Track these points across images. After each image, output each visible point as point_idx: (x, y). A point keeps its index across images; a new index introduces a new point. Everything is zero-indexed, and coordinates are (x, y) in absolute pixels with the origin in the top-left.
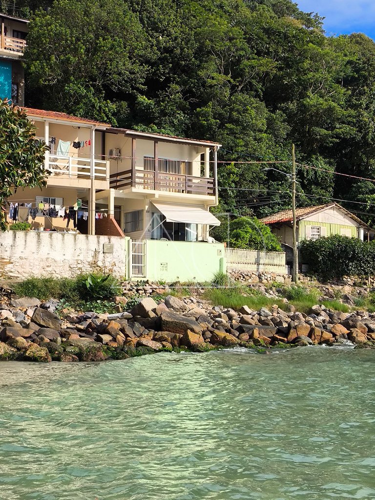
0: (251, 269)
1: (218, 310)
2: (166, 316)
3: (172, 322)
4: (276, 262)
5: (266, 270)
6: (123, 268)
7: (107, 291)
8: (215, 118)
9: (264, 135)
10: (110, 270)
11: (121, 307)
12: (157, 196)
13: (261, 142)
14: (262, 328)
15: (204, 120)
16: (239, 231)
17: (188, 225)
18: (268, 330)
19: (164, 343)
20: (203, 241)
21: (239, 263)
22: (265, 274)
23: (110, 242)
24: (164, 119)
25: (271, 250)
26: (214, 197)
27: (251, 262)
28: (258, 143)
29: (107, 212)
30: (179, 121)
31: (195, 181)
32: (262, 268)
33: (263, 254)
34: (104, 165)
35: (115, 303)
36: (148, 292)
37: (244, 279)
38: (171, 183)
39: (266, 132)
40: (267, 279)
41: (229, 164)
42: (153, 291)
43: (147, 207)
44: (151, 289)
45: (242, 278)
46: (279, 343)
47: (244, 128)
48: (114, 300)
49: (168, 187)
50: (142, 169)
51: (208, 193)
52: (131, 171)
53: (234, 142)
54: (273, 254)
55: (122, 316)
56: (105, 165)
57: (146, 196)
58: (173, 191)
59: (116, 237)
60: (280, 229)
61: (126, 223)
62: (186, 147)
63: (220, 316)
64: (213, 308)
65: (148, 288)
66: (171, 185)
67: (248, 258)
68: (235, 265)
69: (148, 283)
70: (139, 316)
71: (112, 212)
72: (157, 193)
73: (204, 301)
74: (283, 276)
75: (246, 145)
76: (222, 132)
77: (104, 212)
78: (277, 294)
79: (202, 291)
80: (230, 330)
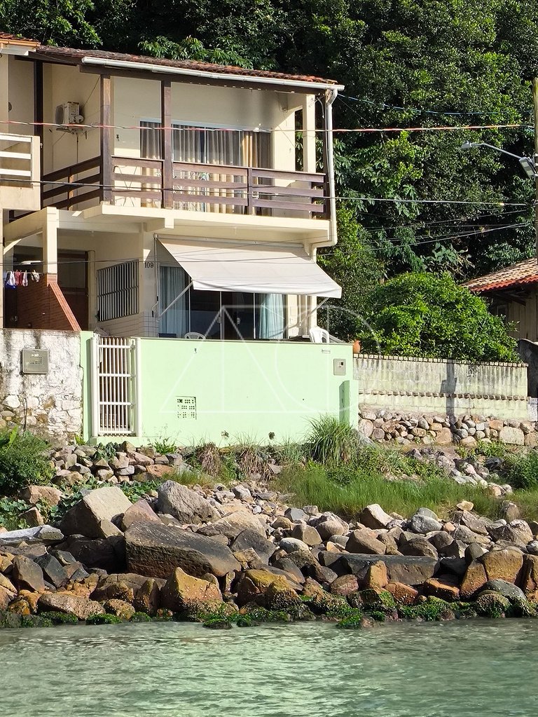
0: (430, 410)
1: (300, 517)
2: (137, 535)
3: (153, 550)
4: (501, 388)
5: (473, 412)
6: (76, 414)
7: (7, 472)
8: (354, 16)
9: (491, 56)
10: (42, 418)
11: (43, 513)
12: (169, 224)
13: (480, 75)
14: (399, 561)
15: (326, 22)
16: (394, 310)
17: (260, 298)
18: (414, 568)
19: (114, 603)
20: (299, 339)
21: (395, 394)
22: (470, 422)
23: (38, 346)
24: (220, 21)
25: (484, 359)
26: (327, 222)
27: (431, 390)
28: (474, 76)
29: (41, 268)
30: (260, 26)
31: (280, 182)
32: (460, 408)
33: (462, 369)
34: (26, 146)
35: (28, 503)
36: (124, 472)
37: (411, 436)
38: (217, 190)
39: (495, 48)
40: (475, 436)
41: (394, 135)
42: (137, 471)
43: (146, 253)
44: (133, 464)
45: (404, 433)
46: (429, 600)
47: (433, 40)
48: (25, 495)
49: (206, 200)
50: (136, 153)
51: (313, 214)
52: (98, 161)
53: (405, 79)
54: (493, 368)
55: (36, 536)
56: (27, 148)
57: (143, 224)
58: (220, 211)
59: (55, 332)
60: (524, 303)
61: (102, 295)
62: (255, 94)
63: (297, 533)
64: (288, 512)
65: (124, 462)
66: (217, 195)
67: (422, 380)
68: (384, 400)
69: (126, 451)
70: (79, 536)
71: (52, 268)
72: (171, 217)
73: (272, 495)
74: (521, 427)
75: (439, 84)
76: (373, 51)
77: (29, 269)
78: (485, 474)
79: (276, 469)
80: (313, 567)
